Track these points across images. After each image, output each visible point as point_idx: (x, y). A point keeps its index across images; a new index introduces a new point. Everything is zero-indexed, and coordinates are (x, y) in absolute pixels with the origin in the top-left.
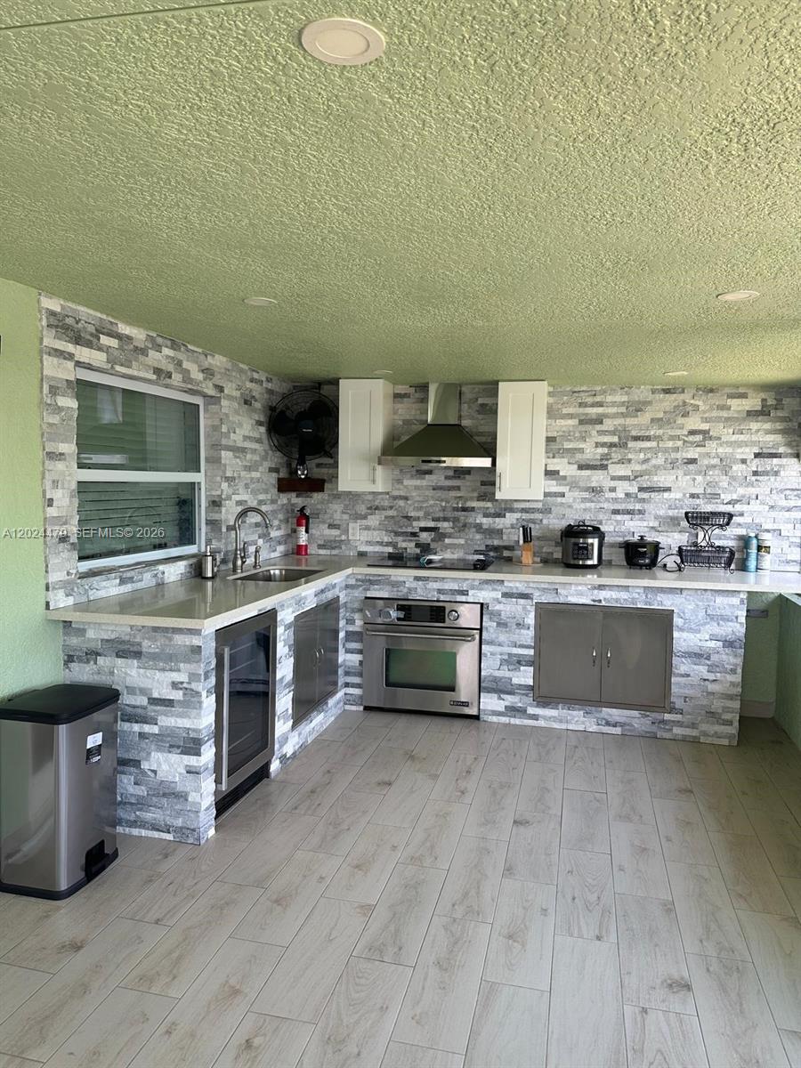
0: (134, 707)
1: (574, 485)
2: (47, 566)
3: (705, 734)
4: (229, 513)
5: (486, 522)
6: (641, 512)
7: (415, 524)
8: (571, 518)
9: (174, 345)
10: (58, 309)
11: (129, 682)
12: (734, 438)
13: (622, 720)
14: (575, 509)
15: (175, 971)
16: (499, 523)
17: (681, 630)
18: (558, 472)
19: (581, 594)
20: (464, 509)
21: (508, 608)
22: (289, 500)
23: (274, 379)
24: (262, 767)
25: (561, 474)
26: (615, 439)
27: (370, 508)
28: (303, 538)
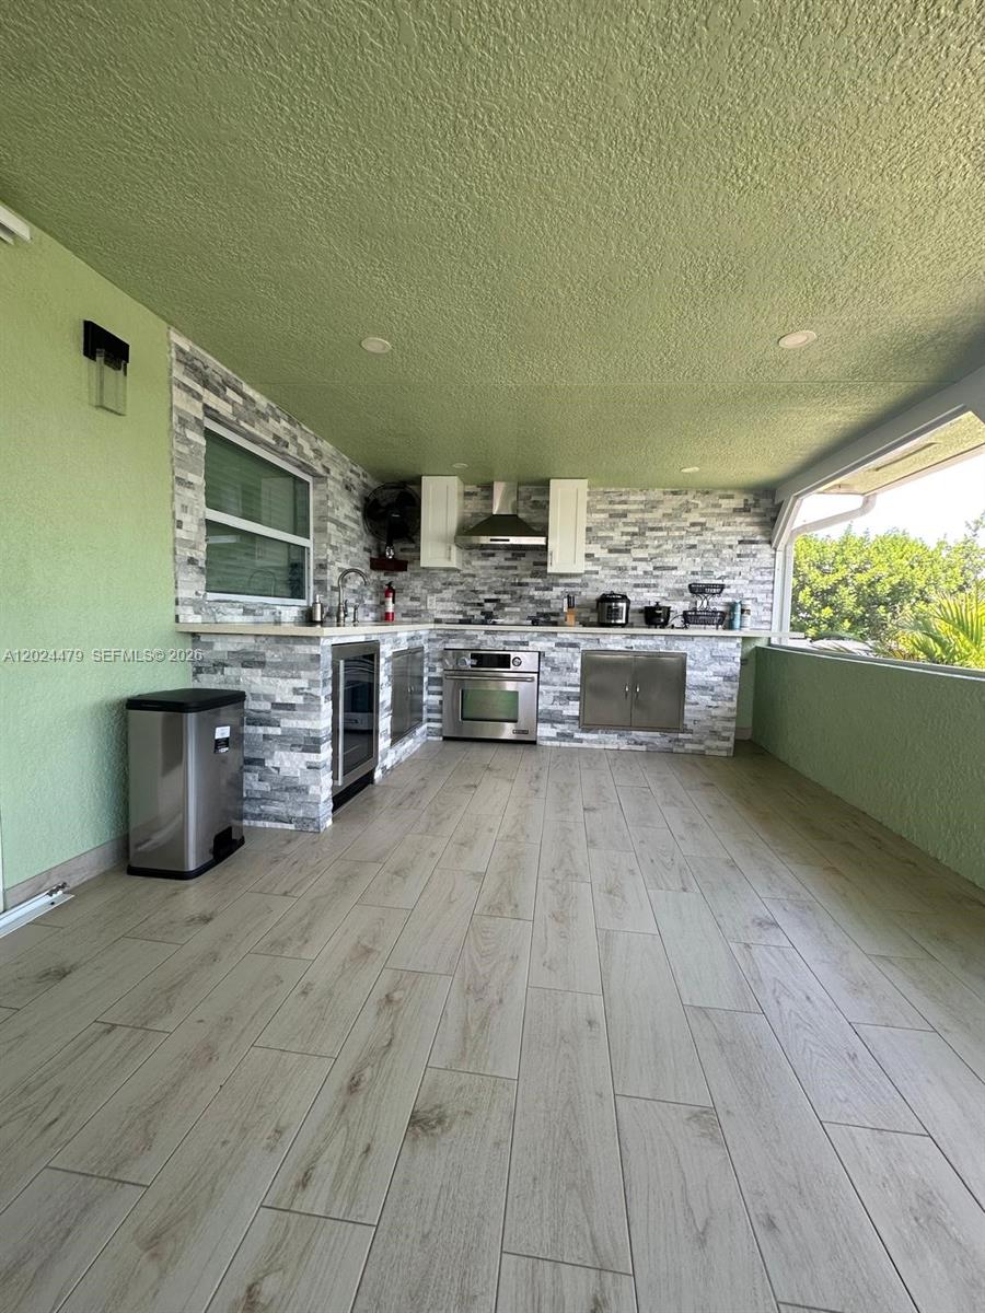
0: (259, 712)
1: (605, 565)
2: (176, 583)
3: (709, 748)
4: (333, 576)
5: (537, 594)
6: (655, 586)
7: (481, 596)
8: (605, 589)
9: (290, 421)
10: (187, 349)
11: (254, 689)
12: (724, 529)
13: (647, 740)
14: (607, 583)
15: (306, 935)
16: (547, 595)
17: (692, 668)
18: (593, 555)
19: (617, 642)
20: (520, 584)
21: (560, 656)
22: (379, 577)
23: (369, 476)
24: (368, 774)
25: (596, 556)
26: (636, 530)
27: (444, 584)
28: (390, 608)
